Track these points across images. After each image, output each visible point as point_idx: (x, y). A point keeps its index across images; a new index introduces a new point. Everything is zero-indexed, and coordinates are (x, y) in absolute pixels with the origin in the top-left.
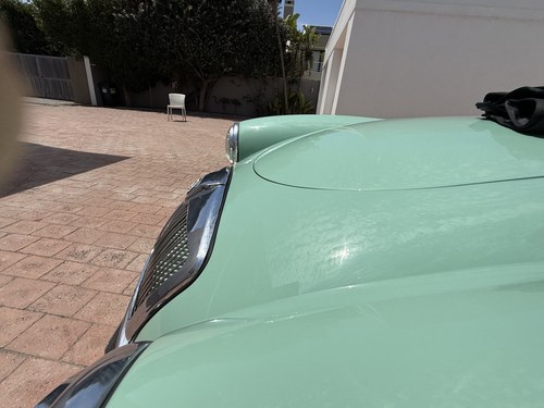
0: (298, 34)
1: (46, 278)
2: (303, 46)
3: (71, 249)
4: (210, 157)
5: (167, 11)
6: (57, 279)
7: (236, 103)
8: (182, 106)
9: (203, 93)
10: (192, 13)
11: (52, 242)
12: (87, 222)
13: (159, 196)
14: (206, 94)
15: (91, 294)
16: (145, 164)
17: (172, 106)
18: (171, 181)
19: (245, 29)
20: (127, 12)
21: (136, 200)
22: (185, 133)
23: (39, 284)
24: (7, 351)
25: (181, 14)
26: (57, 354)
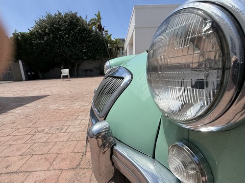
0: (113, 41)
1: (27, 142)
2: (115, 45)
3: (35, 130)
4: (86, 90)
5: (57, 38)
6: (33, 141)
7: (91, 70)
8: (68, 74)
9: (76, 69)
10: (68, 38)
11: (24, 129)
12: (39, 119)
13: (70, 106)
14: (77, 68)
15: (53, 144)
16: (58, 96)
17: (63, 75)
18: (73, 100)
19: (91, 41)
20: (39, 40)
21: (60, 108)
22: (71, 84)
23: (24, 145)
24: (19, 173)
25: (63, 38)
26: (46, 168)
